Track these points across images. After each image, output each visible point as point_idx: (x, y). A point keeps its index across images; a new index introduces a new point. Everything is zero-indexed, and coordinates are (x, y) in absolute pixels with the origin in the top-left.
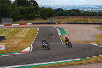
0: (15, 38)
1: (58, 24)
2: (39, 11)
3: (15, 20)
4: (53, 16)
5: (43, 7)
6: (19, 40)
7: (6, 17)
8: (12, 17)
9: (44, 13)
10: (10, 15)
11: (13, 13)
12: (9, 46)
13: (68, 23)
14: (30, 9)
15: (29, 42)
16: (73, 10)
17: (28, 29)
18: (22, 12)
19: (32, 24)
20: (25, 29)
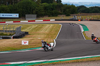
0: (39, 34)
1: (81, 20)
2: (62, 8)
3: (39, 16)
4: (76, 13)
5: (66, 4)
6: (42, 36)
7: (30, 14)
8: (36, 14)
9: (68, 10)
10: (34, 11)
11: (37, 9)
12: (33, 41)
13: (90, 20)
14: (53, 6)
15: (52, 37)
16: (96, 7)
17: (52, 25)
18: (45, 8)
19: (56, 20)
20: (48, 25)
